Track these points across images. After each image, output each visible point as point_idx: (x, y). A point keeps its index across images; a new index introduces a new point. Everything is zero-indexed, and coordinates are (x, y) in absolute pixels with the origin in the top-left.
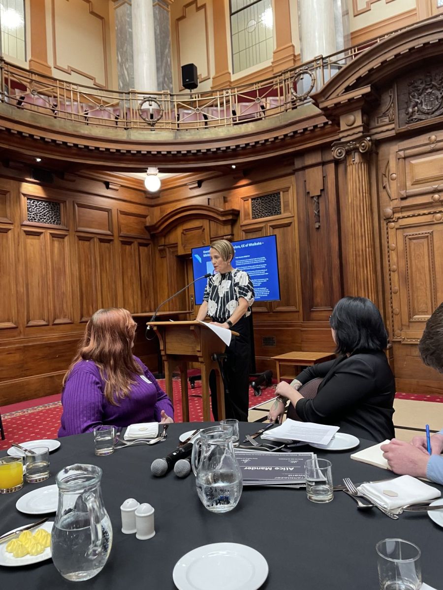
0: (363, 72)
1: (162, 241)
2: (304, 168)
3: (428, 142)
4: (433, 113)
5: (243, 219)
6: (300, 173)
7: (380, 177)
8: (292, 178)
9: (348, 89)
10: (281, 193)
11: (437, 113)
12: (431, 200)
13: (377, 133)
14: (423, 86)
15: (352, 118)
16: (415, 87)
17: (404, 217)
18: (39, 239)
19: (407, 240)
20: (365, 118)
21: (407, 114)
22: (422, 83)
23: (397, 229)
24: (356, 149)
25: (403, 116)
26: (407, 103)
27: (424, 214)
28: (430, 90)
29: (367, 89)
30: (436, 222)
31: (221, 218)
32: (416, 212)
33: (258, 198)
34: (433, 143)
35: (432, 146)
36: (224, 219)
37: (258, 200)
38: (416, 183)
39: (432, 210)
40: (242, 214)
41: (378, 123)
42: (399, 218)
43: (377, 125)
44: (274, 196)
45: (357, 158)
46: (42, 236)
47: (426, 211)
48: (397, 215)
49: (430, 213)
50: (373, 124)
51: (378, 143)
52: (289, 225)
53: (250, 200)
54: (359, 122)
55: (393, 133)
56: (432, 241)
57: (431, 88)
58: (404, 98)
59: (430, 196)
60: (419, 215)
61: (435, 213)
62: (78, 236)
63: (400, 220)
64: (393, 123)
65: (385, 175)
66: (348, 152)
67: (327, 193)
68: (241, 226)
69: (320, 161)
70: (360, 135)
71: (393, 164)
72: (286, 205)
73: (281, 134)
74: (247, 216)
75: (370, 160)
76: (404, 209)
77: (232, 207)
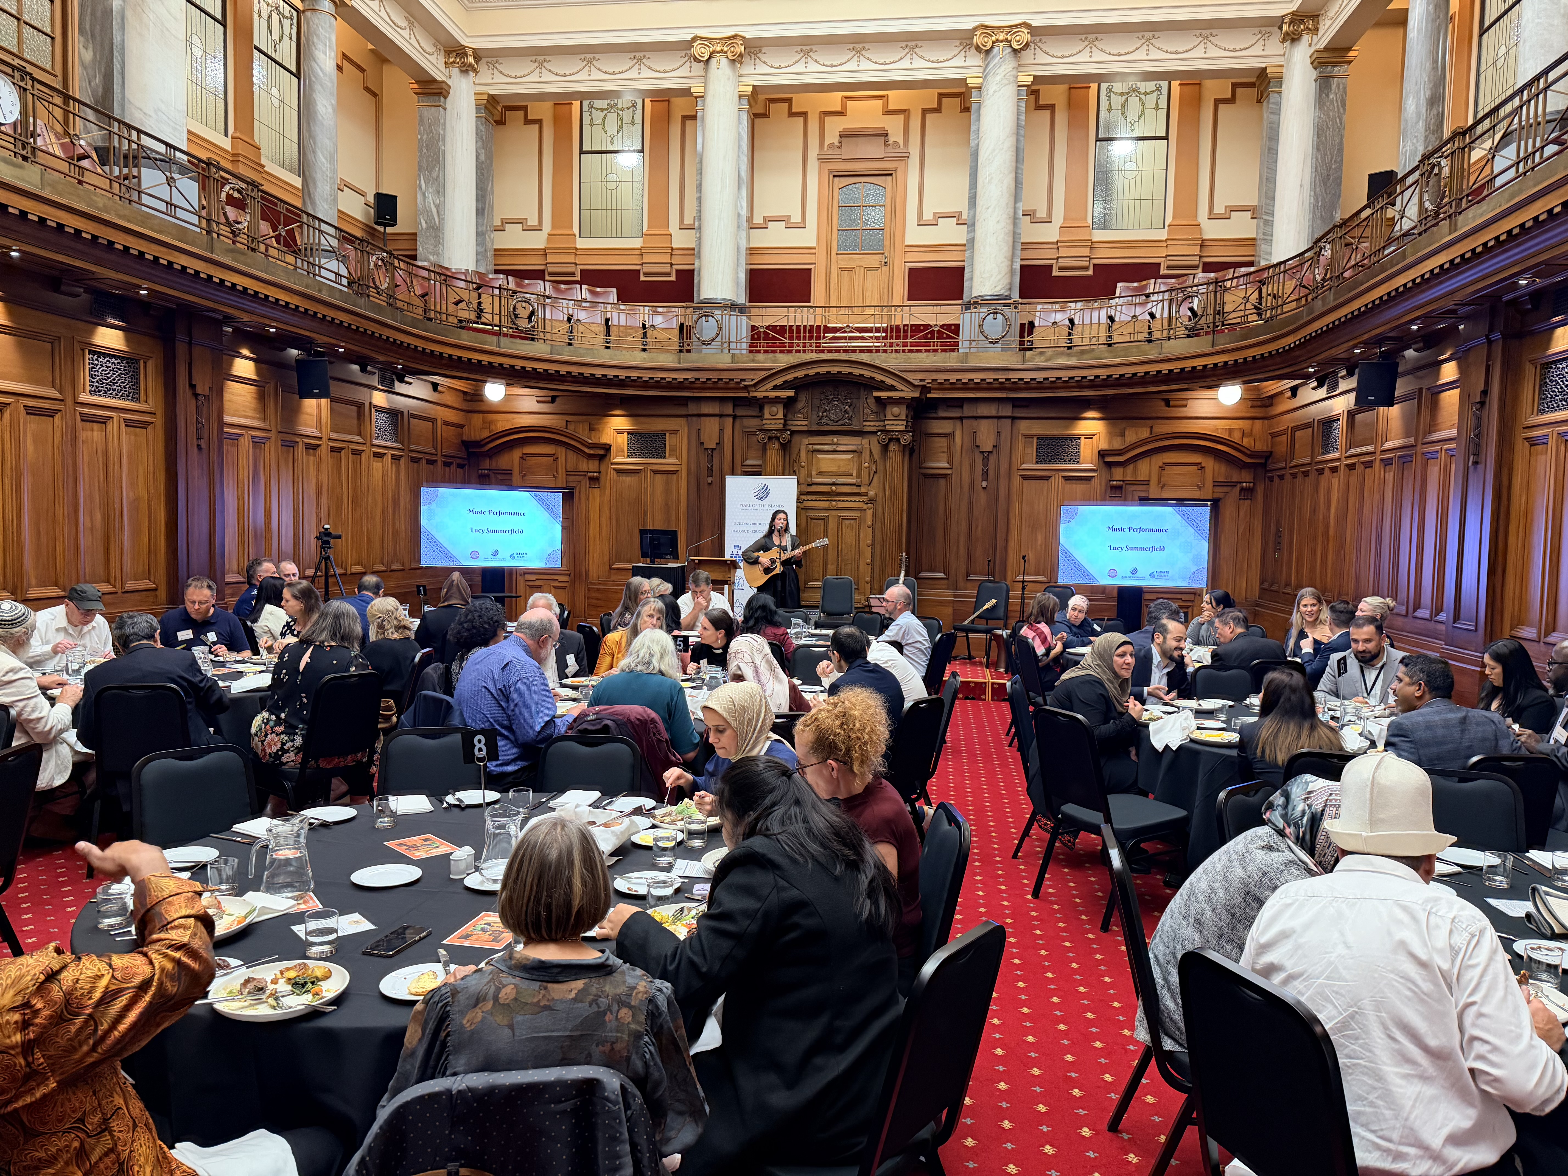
0: (789, 377)
1: (486, 463)
2: (699, 416)
3: (831, 442)
4: (837, 422)
5: (615, 456)
6: (694, 419)
7: (792, 464)
8: (682, 421)
9: (775, 388)
10: (667, 434)
11: (841, 422)
12: (830, 491)
14: (831, 397)
15: (774, 409)
16: (826, 396)
17: (810, 500)
18: (383, 462)
19: (811, 519)
20: (785, 412)
21: (818, 417)
22: (831, 395)
23: (804, 508)
24: (778, 438)
25: (815, 417)
26: (818, 407)
27: (824, 501)
28: (836, 403)
29: (791, 393)
30: (831, 508)
31: (586, 450)
32: (818, 497)
33: (636, 433)
34: (836, 445)
35: (835, 447)
36: (591, 452)
37: (637, 436)
38: (820, 474)
39: (830, 498)
40: (613, 450)
41: (794, 417)
42: (804, 500)
44: (658, 437)
45: (776, 445)
46: (385, 458)
47: (825, 499)
48: (804, 497)
49: (828, 501)
50: (789, 416)
51: (793, 433)
52: (674, 472)
53: (626, 434)
54: (780, 415)
55: (805, 428)
56: (828, 523)
57: (837, 401)
58: (817, 402)
59: (830, 487)
60: (821, 501)
61: (832, 501)
62: (411, 457)
63: (807, 502)
64: (806, 420)
65: (796, 463)
66: (770, 438)
67: (723, 448)
68: (612, 464)
69: (717, 411)
70: (781, 427)
71: (803, 454)
72: (673, 450)
73: (681, 376)
74: (620, 451)
75: (785, 447)
76: (811, 493)
77: (599, 438)
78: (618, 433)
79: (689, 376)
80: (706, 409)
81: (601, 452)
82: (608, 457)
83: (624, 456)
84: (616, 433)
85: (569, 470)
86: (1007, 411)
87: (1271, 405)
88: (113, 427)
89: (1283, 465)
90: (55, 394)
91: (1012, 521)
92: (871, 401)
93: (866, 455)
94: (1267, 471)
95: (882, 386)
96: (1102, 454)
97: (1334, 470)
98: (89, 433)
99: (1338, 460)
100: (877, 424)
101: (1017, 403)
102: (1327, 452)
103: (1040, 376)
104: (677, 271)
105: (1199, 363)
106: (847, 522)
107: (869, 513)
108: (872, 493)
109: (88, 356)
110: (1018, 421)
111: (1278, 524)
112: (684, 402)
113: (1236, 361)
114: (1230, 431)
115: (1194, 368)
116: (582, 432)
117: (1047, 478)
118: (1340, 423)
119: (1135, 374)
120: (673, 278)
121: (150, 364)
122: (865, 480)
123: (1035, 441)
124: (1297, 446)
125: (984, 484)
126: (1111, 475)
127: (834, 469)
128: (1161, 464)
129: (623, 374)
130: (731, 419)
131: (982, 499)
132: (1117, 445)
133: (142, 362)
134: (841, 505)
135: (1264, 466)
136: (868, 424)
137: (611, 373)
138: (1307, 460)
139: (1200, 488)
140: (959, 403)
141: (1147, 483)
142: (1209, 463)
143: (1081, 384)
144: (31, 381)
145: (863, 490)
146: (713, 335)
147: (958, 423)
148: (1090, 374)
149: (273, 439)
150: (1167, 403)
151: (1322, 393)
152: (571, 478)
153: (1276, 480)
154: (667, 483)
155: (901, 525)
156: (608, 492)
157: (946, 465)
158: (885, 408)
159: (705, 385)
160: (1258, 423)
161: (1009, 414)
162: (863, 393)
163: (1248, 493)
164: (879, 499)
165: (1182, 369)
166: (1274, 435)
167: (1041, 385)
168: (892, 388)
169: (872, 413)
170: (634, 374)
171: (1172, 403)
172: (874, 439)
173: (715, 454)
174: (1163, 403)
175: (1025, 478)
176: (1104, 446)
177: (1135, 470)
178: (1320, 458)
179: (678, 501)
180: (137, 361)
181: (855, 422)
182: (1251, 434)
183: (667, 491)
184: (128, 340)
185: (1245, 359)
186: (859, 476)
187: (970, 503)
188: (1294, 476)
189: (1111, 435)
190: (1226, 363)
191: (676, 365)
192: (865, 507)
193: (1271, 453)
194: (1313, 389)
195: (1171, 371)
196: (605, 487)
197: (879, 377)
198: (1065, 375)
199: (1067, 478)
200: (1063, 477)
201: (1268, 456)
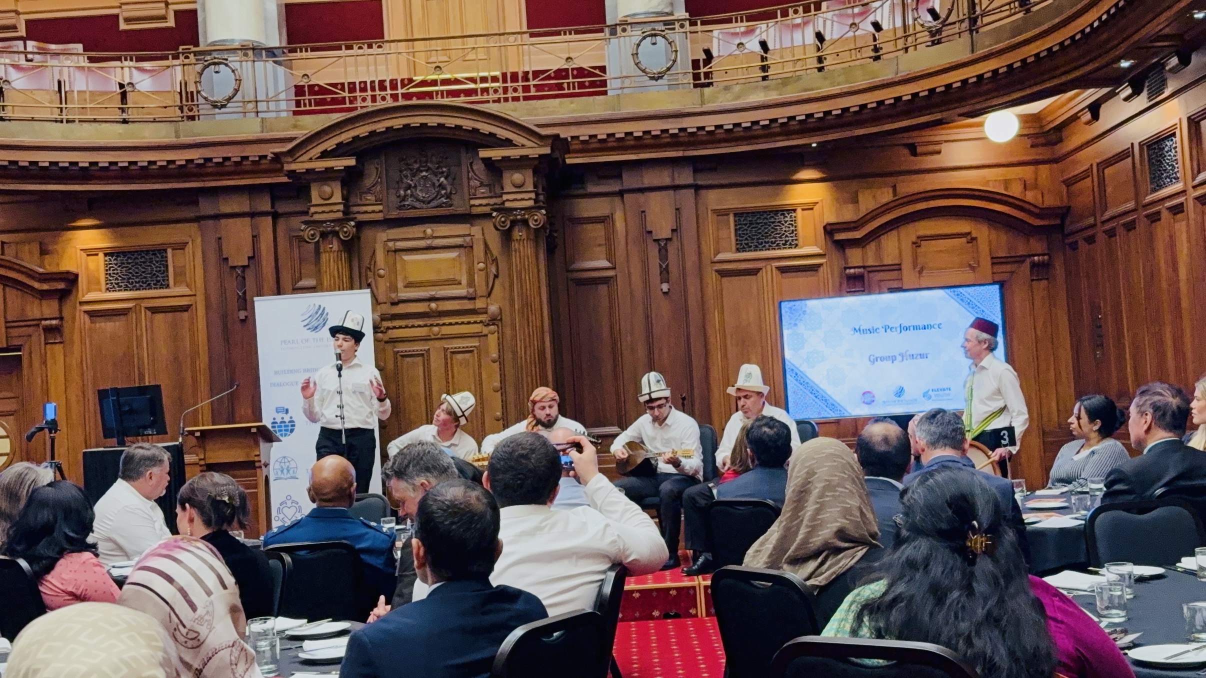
0: (346, 136)
2: (217, 217)
3: (422, 235)
4: (429, 203)
5: (84, 291)
6: (211, 222)
7: (363, 270)
8: (193, 227)
10: (169, 251)
11: (434, 203)
12: (428, 310)
13: (358, 213)
14: (416, 166)
15: (327, 189)
16: (407, 164)
17: (394, 328)
19: (399, 358)
20: (345, 192)
21: (399, 197)
22: (415, 162)
23: (386, 342)
24: (336, 234)
25: (393, 198)
26: (398, 182)
27: (419, 326)
28: (424, 174)
29: (352, 162)
30: (433, 337)
31: (36, 285)
32: (410, 322)
33: (119, 253)
34: (429, 238)
35: (429, 242)
36: (45, 287)
37: (117, 256)
38: (409, 285)
39: (429, 322)
40: (82, 282)
41: (361, 199)
42: (388, 328)
43: (359, 202)
44: (155, 255)
45: (335, 246)
47: (421, 323)
48: (386, 324)
49: (426, 326)
50: (353, 200)
51: (360, 225)
53: (101, 255)
54: (337, 198)
55: (380, 217)
56: (429, 360)
57: (427, 171)
58: (394, 175)
59: (426, 304)
60: (413, 326)
61: (432, 325)
63: (390, 331)
64: (381, 204)
65: (370, 269)
66: (324, 235)
67: (259, 263)
68: (81, 303)
69: (247, 209)
70: (340, 215)
71: (380, 256)
72: (180, 275)
73: (180, 157)
74: (93, 284)
75: (351, 247)
76: (395, 317)
77: (58, 265)
78: (88, 255)
79: (195, 155)
80: (228, 206)
81: (61, 286)
82: (74, 293)
83: (100, 290)
84: (84, 255)
85: (9, 318)
86: (686, 177)
87: (1060, 140)
89: (1091, 220)
91: (712, 340)
92: (479, 167)
93: (479, 250)
94: (1066, 236)
95: (493, 141)
96: (830, 230)
97: (1178, 210)
99: (1183, 192)
100: (492, 201)
101: (699, 165)
102: (1160, 187)
103: (727, 121)
104: (176, 13)
105: (954, 78)
106: (460, 356)
107: (493, 340)
108: (493, 308)
110: (703, 192)
111: (1095, 309)
112: (191, 197)
113: (1010, 66)
114: (1007, 183)
115: (949, 86)
116: (30, 260)
117: (754, 272)
118: (1177, 139)
119: (863, 107)
120: (171, 23)
122: (482, 289)
123: (732, 218)
124: (1109, 190)
125: (665, 287)
126: (846, 260)
127: (433, 277)
128: (914, 239)
129: (83, 159)
130: (269, 219)
131: (663, 310)
132: (849, 214)
134: (446, 330)
135: (1061, 227)
136: (477, 202)
137: (64, 158)
138: (1131, 205)
139: (973, 268)
140: (615, 170)
141: (898, 267)
142: (982, 232)
143: (788, 128)
145: (479, 304)
146: (230, 92)
147: (617, 200)
148: (800, 111)
150: (913, 149)
151: (1141, 101)
152: (14, 332)
153: (1083, 246)
154: (174, 326)
155: (542, 353)
156: (77, 347)
157: (606, 264)
158: (501, 176)
159: (223, 168)
160: (1044, 169)
161: (690, 181)
162: (465, 157)
163: (1041, 270)
164: (506, 318)
165: (932, 91)
166: (1069, 183)
167: (731, 135)
168: (508, 143)
169: (482, 185)
170: (103, 159)
171: (919, 150)
172: (488, 226)
173: (250, 275)
174: (906, 151)
175: (723, 274)
176: (832, 219)
177: (879, 248)
178: (1149, 198)
179: (195, 354)
181: (456, 200)
182: (1035, 186)
183: (175, 338)
185: (1024, 61)
186: (471, 283)
187: (647, 317)
188: (1111, 233)
189: (840, 202)
190: (995, 72)
191: (171, 140)
192: (485, 330)
193: (1069, 208)
194: (1126, 99)
195: (915, 95)
196: (72, 342)
197: (486, 128)
198: (763, 117)
199: (783, 270)
200: (778, 268)
201: (1063, 213)
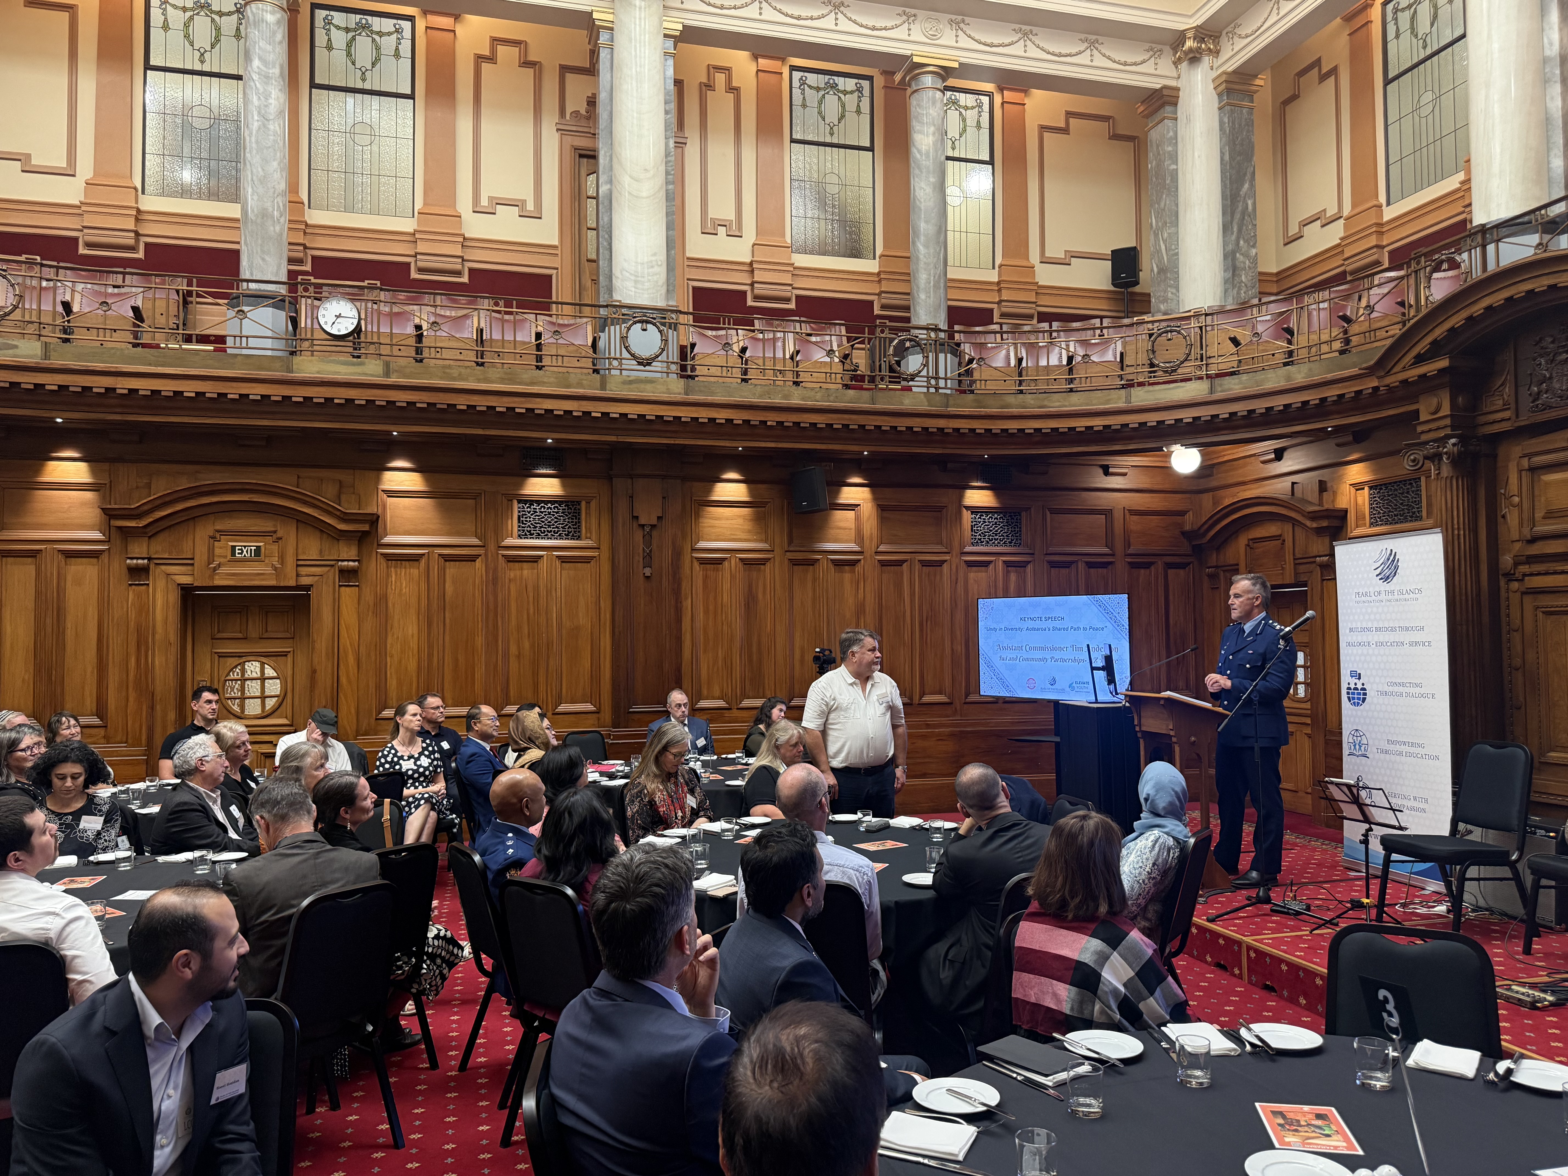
1: (1214, 558)
5: (1353, 526)
7: (1498, 497)
9: (1420, 359)
10: (1422, 479)
13: (1486, 424)
14: (1554, 347)
15: (1435, 401)
16: (1542, 348)
18: (987, 572)
19: (1539, 613)
20: (1457, 402)
21: (1531, 395)
22: (1553, 342)
23: (1523, 593)
24: (1441, 456)
25: (1525, 397)
26: (1530, 376)
28: (1565, 357)
31: (1308, 523)
33: (1381, 485)
36: (1315, 525)
37: (1381, 489)
38: (1550, 515)
40: (1351, 517)
41: (1488, 406)
42: (1524, 575)
43: (1486, 409)
44: (1411, 484)
45: (1444, 471)
46: (991, 566)
48: (1521, 569)
50: (1481, 407)
51: (1492, 439)
53: (1366, 489)
54: (1446, 409)
55: (1510, 426)
58: (1526, 366)
60: (1555, 573)
62: (1048, 562)
63: (1526, 579)
64: (1508, 409)
65: (1505, 495)
66: (1429, 459)
70: (1448, 431)
71: (1514, 478)
74: (1359, 518)
76: (1531, 559)
77: (1333, 501)
78: (1357, 490)
82: (1344, 529)
83: (1365, 525)
84: (1353, 490)
85: (1298, 556)
88: (544, 564)
90: (475, 541)
98: (518, 573)
109: (516, 505)
116: (1310, 497)
121: (593, 504)
133: (583, 504)
144: (449, 534)
149: (777, 559)
180: (579, 503)
184: (564, 485)
